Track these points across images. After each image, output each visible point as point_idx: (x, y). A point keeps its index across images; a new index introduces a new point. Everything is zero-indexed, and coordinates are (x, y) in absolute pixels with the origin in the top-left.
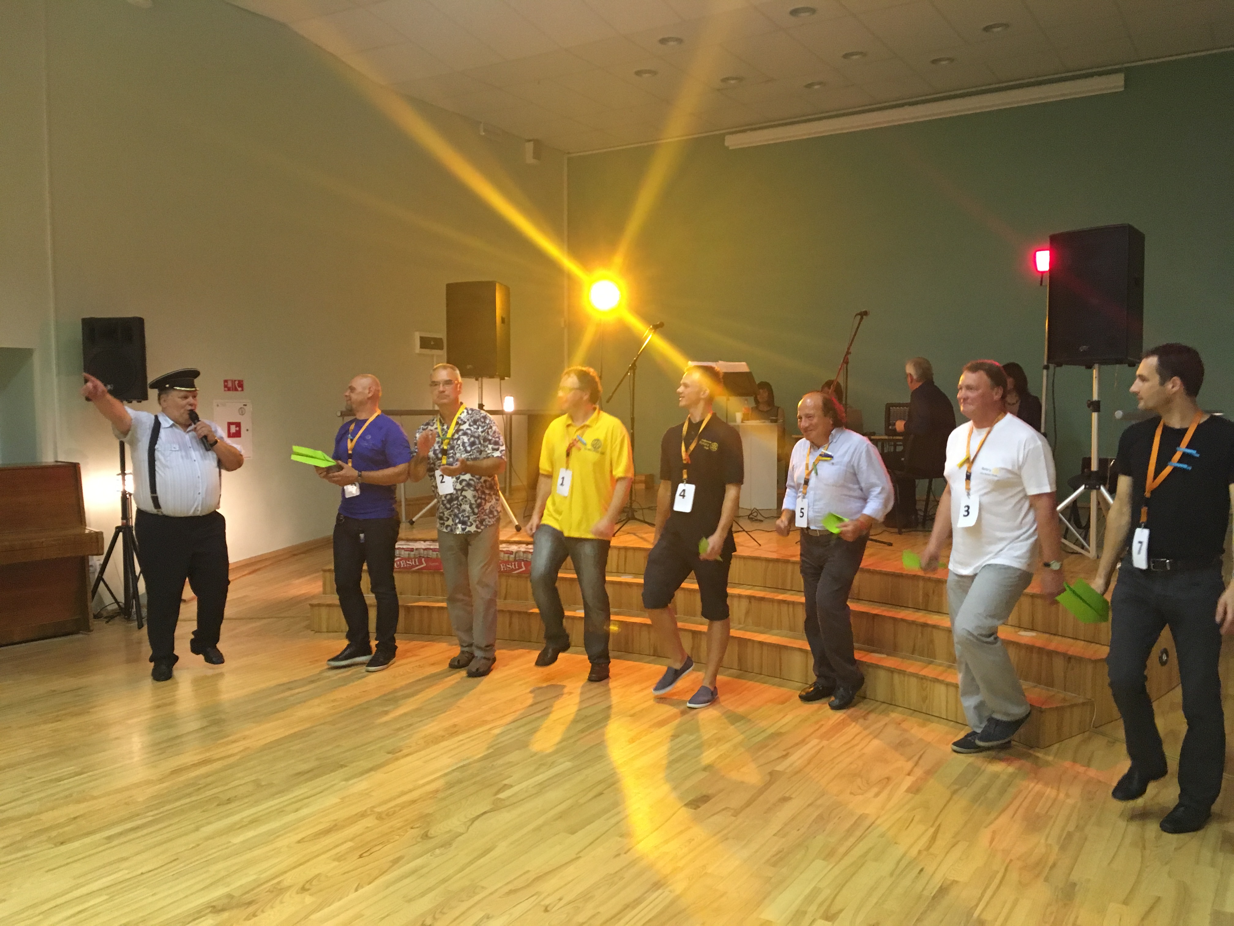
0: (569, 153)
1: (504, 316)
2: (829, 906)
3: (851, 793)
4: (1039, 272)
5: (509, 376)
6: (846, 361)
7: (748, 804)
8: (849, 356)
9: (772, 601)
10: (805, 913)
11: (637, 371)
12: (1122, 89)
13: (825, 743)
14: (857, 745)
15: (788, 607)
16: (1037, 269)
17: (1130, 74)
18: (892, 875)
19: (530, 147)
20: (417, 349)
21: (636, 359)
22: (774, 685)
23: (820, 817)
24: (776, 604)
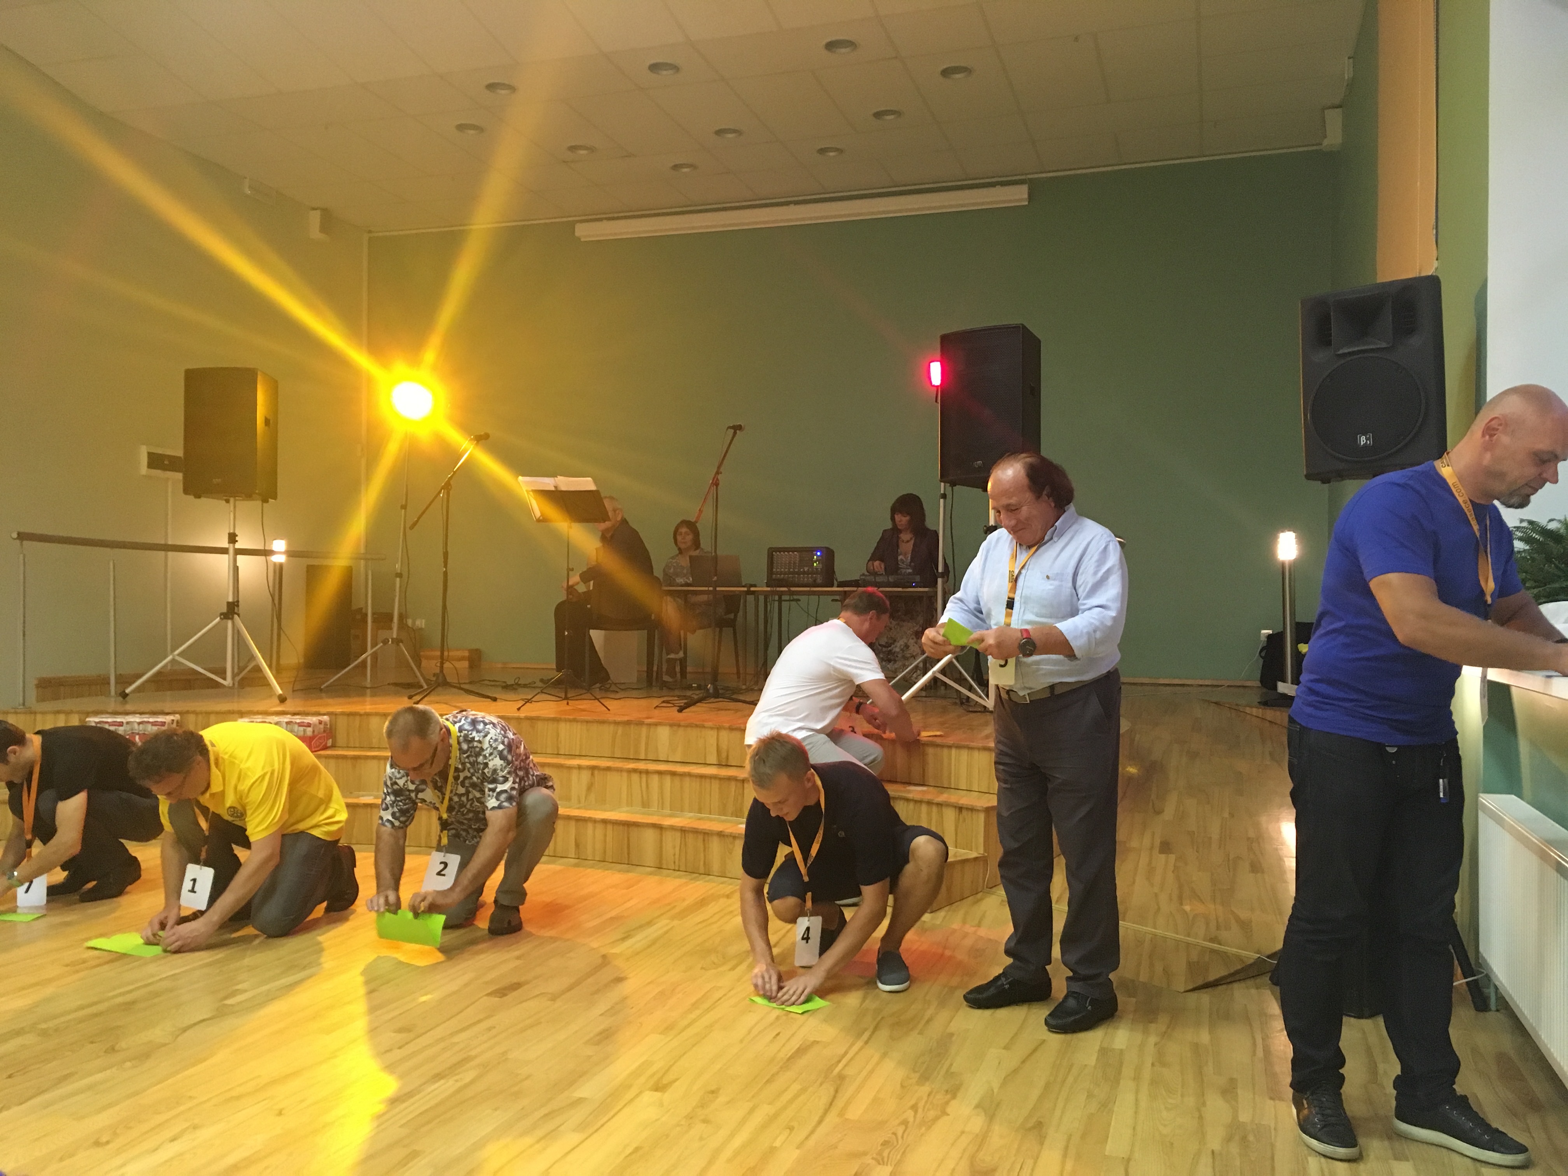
0: (370, 232)
1: (268, 417)
2: (662, 1077)
3: (702, 968)
4: (934, 386)
5: (275, 498)
6: (716, 483)
7: (570, 988)
8: (720, 477)
9: (620, 770)
10: (630, 1087)
11: (451, 492)
12: (1026, 203)
13: (676, 922)
14: (715, 922)
15: (641, 778)
16: (931, 382)
17: (1035, 188)
18: (741, 1041)
19: (315, 218)
20: (144, 469)
21: (451, 477)
22: (619, 871)
23: (662, 993)
24: (625, 774)
